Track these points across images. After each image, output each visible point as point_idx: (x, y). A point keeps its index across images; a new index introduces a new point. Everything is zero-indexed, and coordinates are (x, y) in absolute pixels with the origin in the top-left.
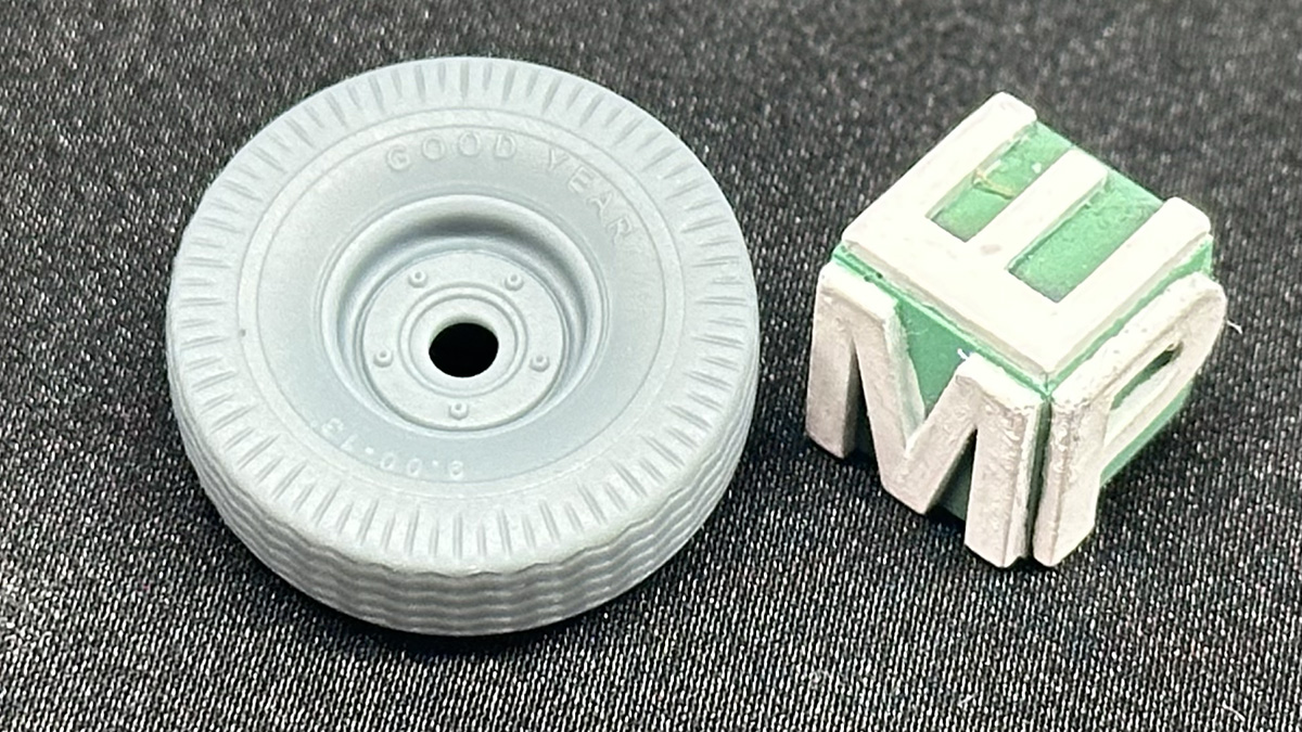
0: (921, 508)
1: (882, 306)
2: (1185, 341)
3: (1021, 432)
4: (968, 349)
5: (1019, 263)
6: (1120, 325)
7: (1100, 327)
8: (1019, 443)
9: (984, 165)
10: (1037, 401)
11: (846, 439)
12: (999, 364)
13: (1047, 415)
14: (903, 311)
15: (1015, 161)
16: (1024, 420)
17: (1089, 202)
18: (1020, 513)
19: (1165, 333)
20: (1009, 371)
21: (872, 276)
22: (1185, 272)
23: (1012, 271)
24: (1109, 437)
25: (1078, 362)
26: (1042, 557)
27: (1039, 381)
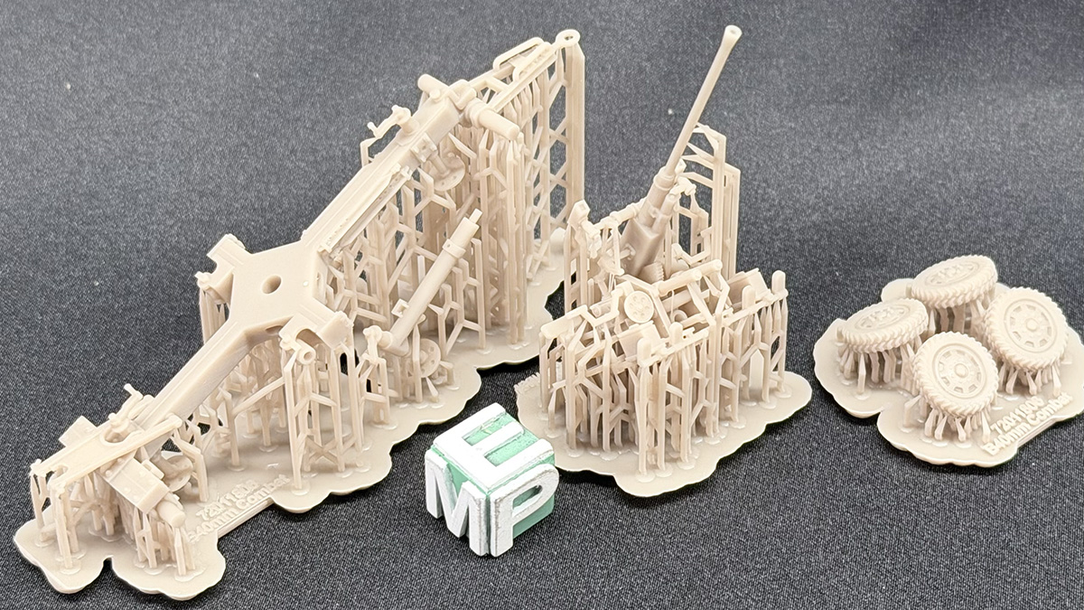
0: (458, 535)
1: (443, 465)
2: (543, 486)
3: (480, 507)
4: (466, 480)
5: (489, 455)
6: (517, 477)
7: (508, 476)
8: (480, 510)
9: (485, 424)
10: (484, 497)
11: (438, 511)
12: (475, 484)
13: (488, 502)
14: (449, 466)
15: (496, 424)
16: (480, 503)
17: (516, 438)
18: (484, 537)
19: (532, 480)
20: (478, 487)
21: (441, 455)
22: (543, 462)
23: (486, 457)
24: (514, 514)
25: (500, 486)
26: (494, 554)
27: (486, 491)
